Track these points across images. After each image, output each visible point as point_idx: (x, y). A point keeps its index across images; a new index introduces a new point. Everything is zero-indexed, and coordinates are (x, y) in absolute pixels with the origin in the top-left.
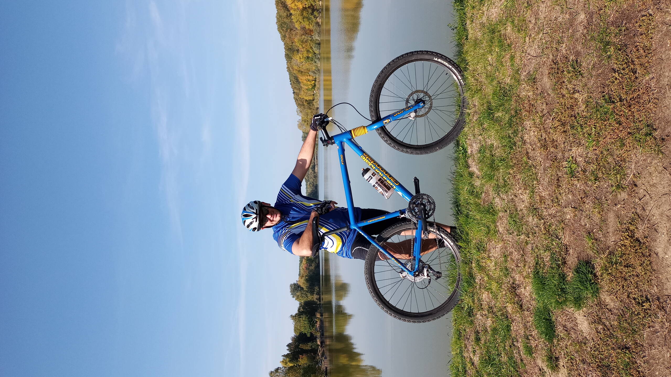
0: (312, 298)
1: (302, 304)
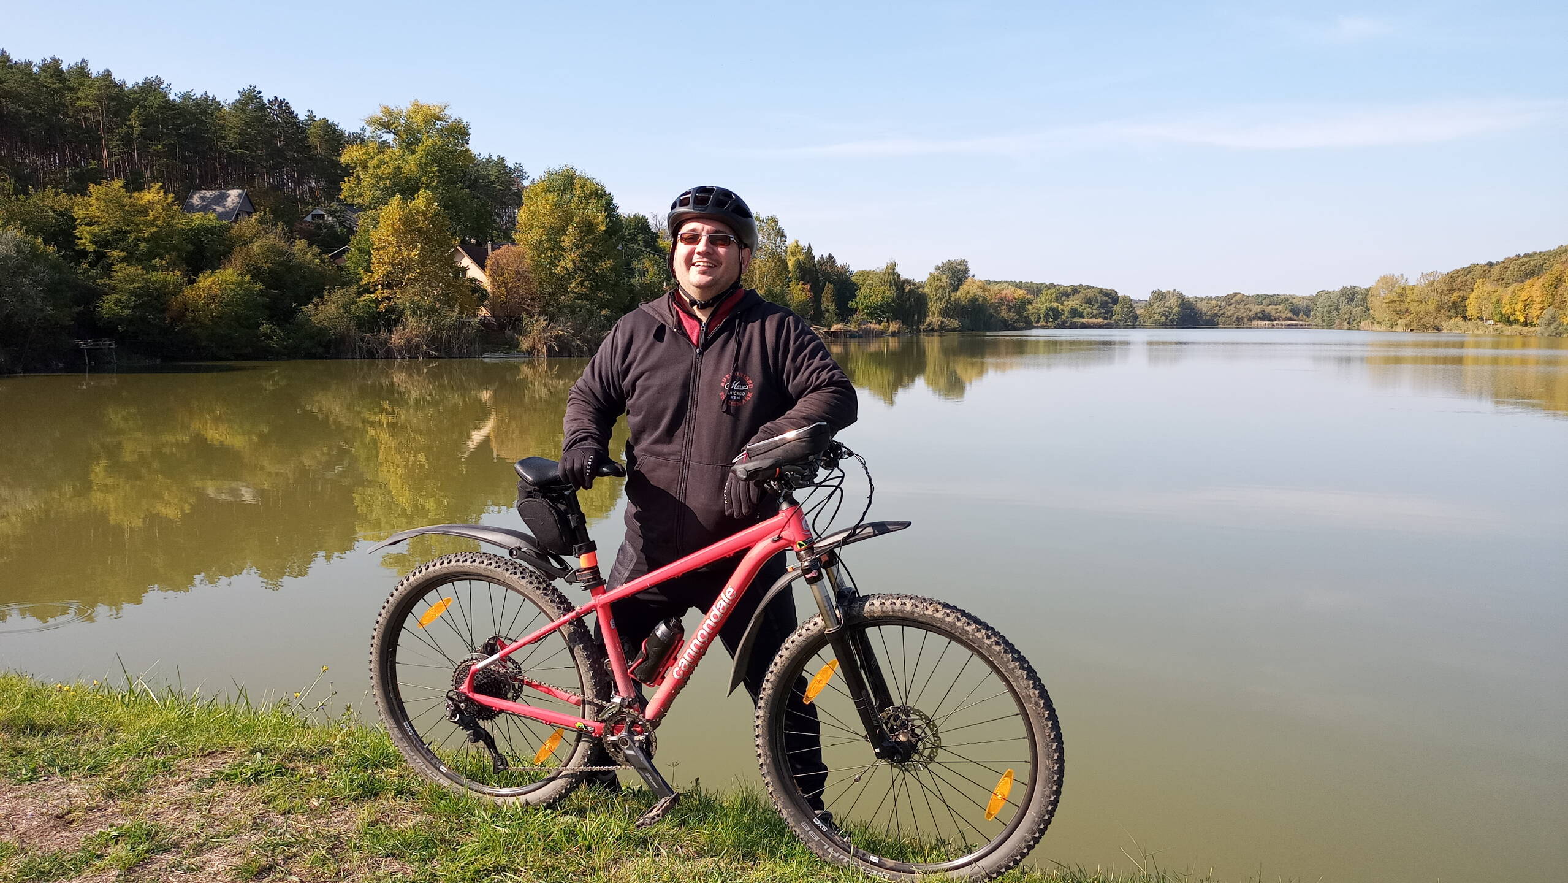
0: (934, 313)
1: (921, 289)
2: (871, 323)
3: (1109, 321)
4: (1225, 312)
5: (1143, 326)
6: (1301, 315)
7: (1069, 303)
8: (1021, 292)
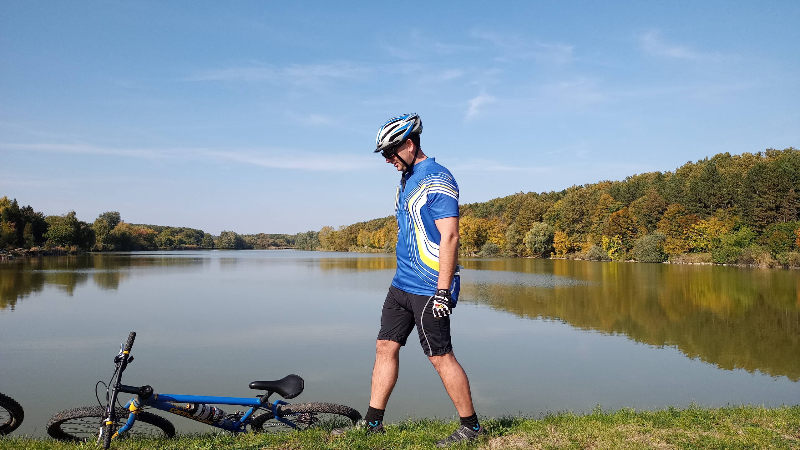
0: (98, 241)
1: (91, 227)
2: (58, 246)
3: (199, 246)
4: (256, 243)
5: (217, 249)
6: (291, 243)
7: (178, 236)
8: (152, 230)
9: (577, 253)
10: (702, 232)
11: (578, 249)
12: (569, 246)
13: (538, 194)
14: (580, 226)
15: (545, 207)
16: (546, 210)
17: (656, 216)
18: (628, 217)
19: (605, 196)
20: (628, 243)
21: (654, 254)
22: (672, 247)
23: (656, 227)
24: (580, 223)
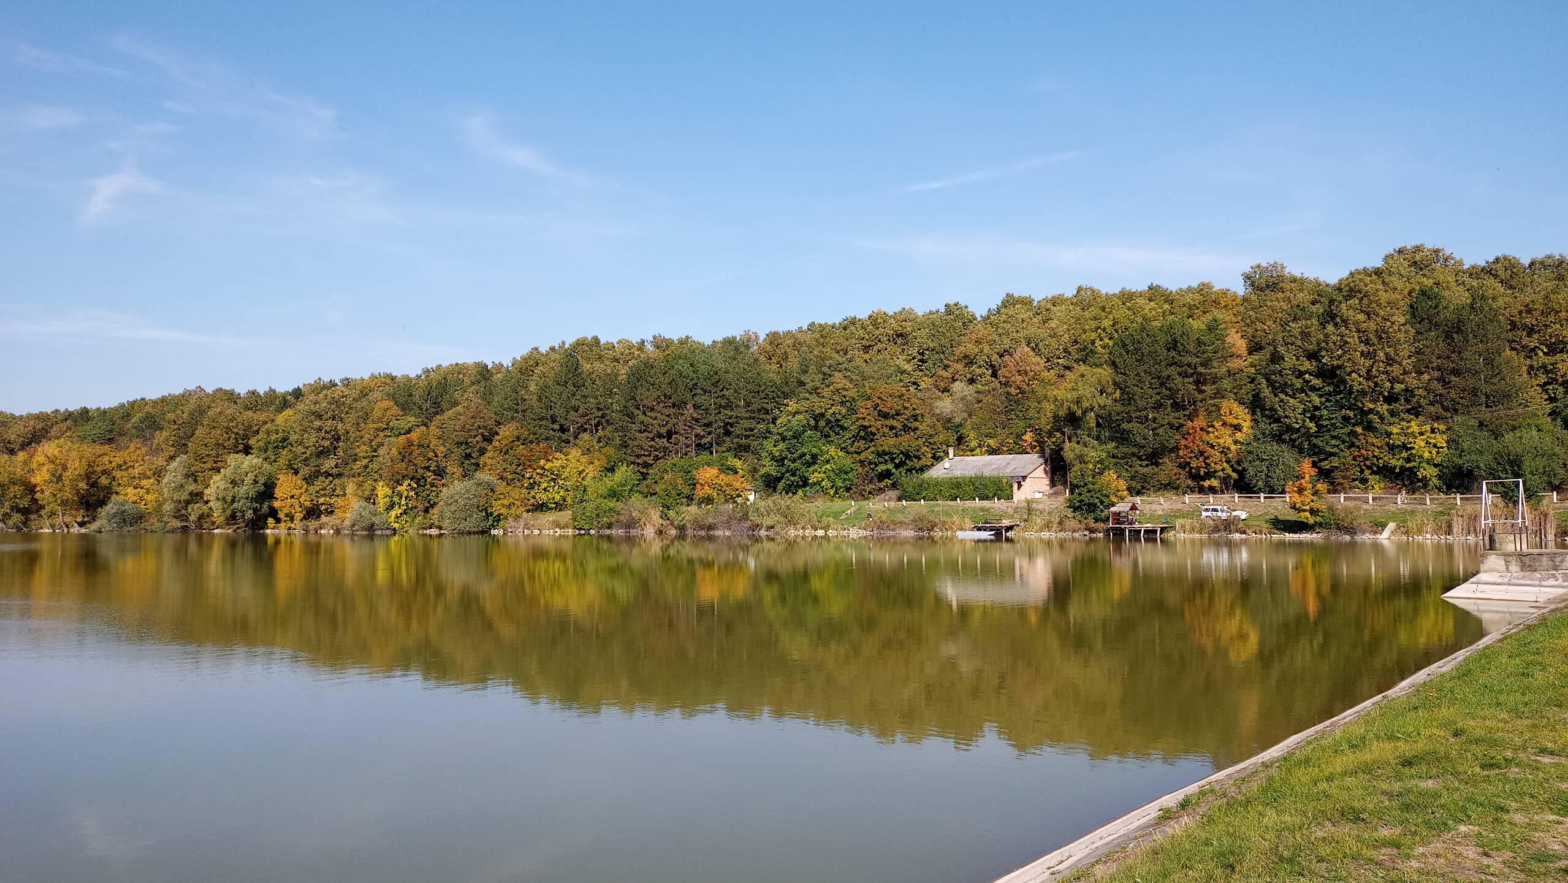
9: (324, 519)
10: (556, 475)
11: (326, 509)
12: (308, 504)
13: (239, 394)
14: (333, 464)
15: (256, 422)
16: (259, 428)
17: (478, 446)
18: (428, 446)
19: (382, 405)
20: (429, 496)
21: (475, 516)
22: (506, 502)
23: (478, 465)
24: (332, 456)
